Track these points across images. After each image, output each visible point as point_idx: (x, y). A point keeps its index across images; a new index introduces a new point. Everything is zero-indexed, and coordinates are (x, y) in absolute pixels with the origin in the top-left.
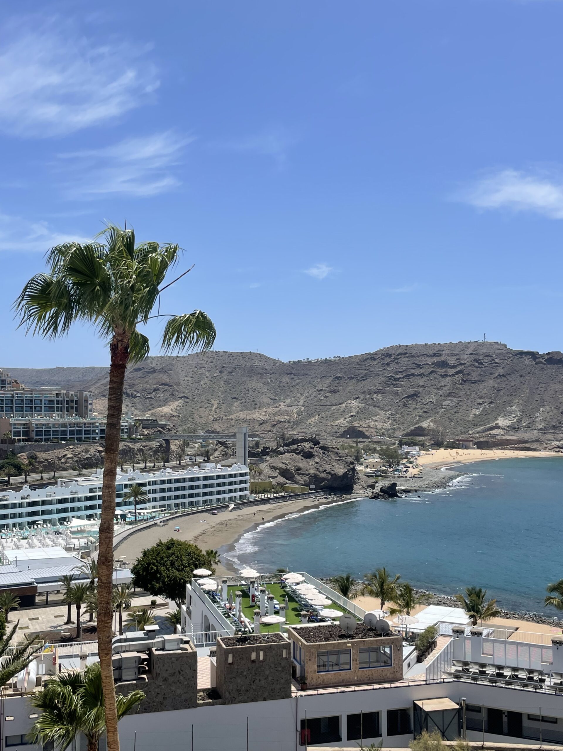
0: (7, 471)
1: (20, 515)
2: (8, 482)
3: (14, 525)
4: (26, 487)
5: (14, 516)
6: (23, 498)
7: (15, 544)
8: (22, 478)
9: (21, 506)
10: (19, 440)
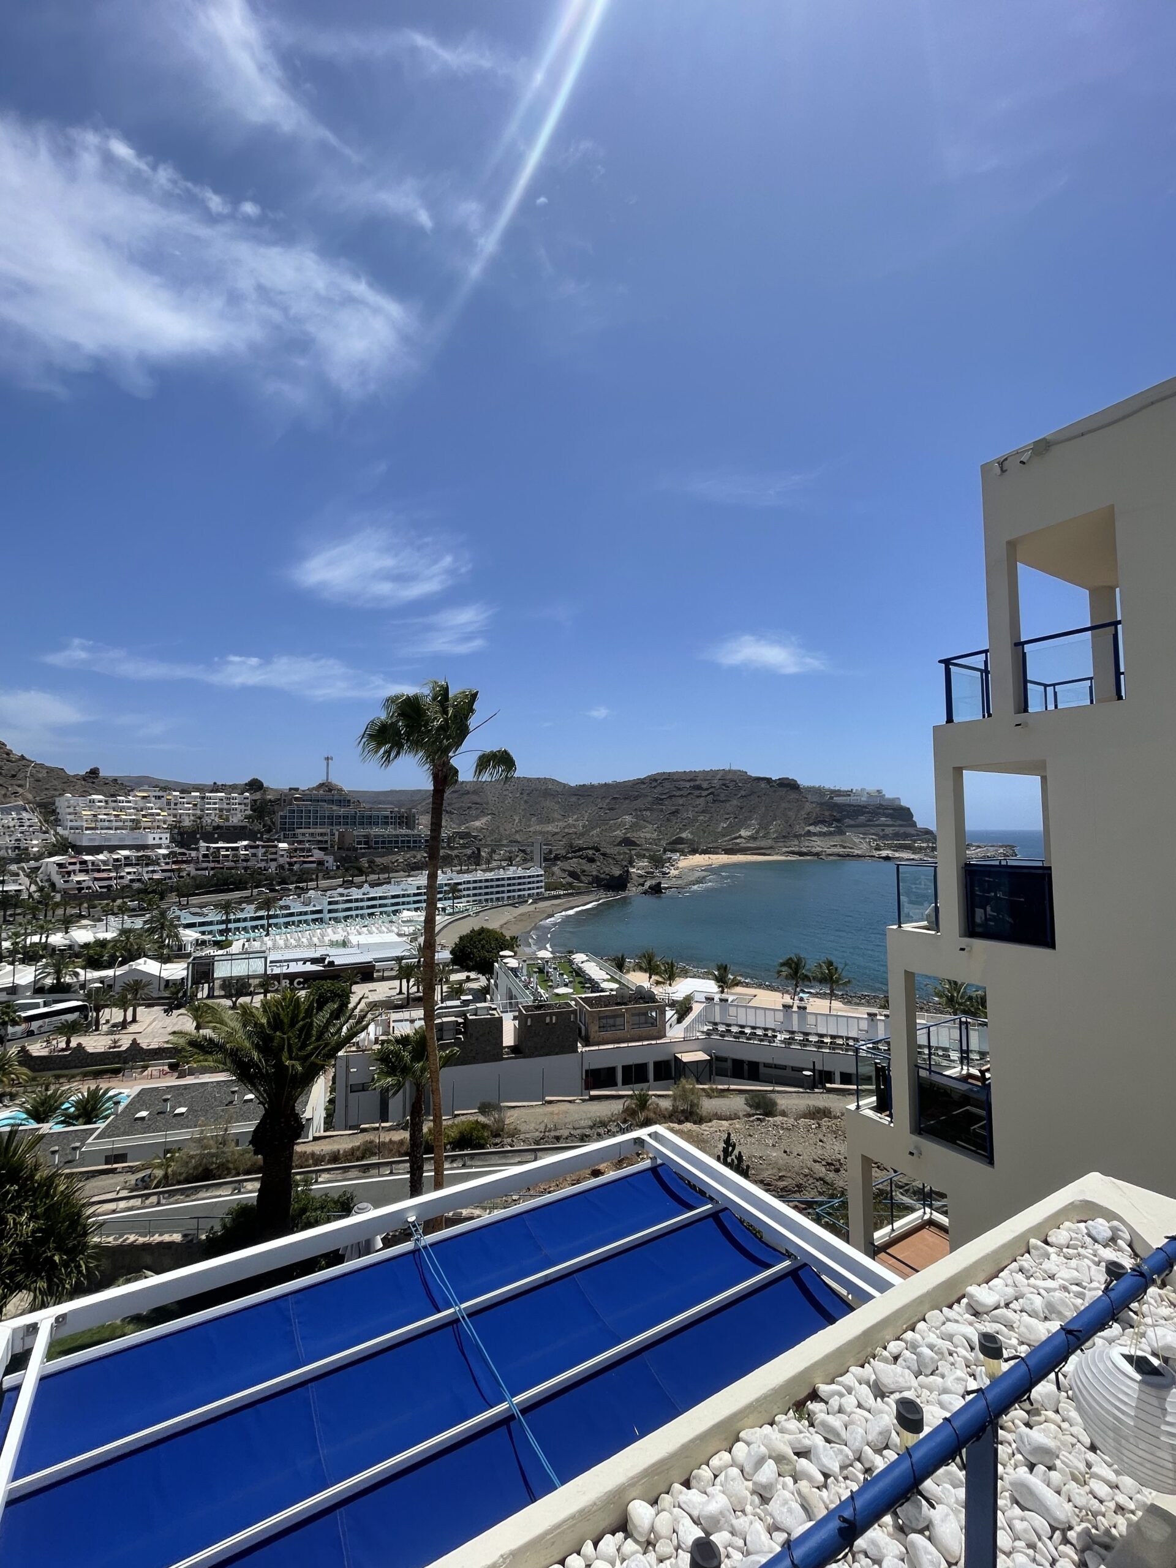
0: (351, 872)
1: (362, 908)
2: (352, 882)
3: (357, 916)
4: (366, 885)
5: (357, 908)
6: (364, 894)
7: (358, 931)
8: (363, 878)
9: (362, 900)
10: (361, 848)
